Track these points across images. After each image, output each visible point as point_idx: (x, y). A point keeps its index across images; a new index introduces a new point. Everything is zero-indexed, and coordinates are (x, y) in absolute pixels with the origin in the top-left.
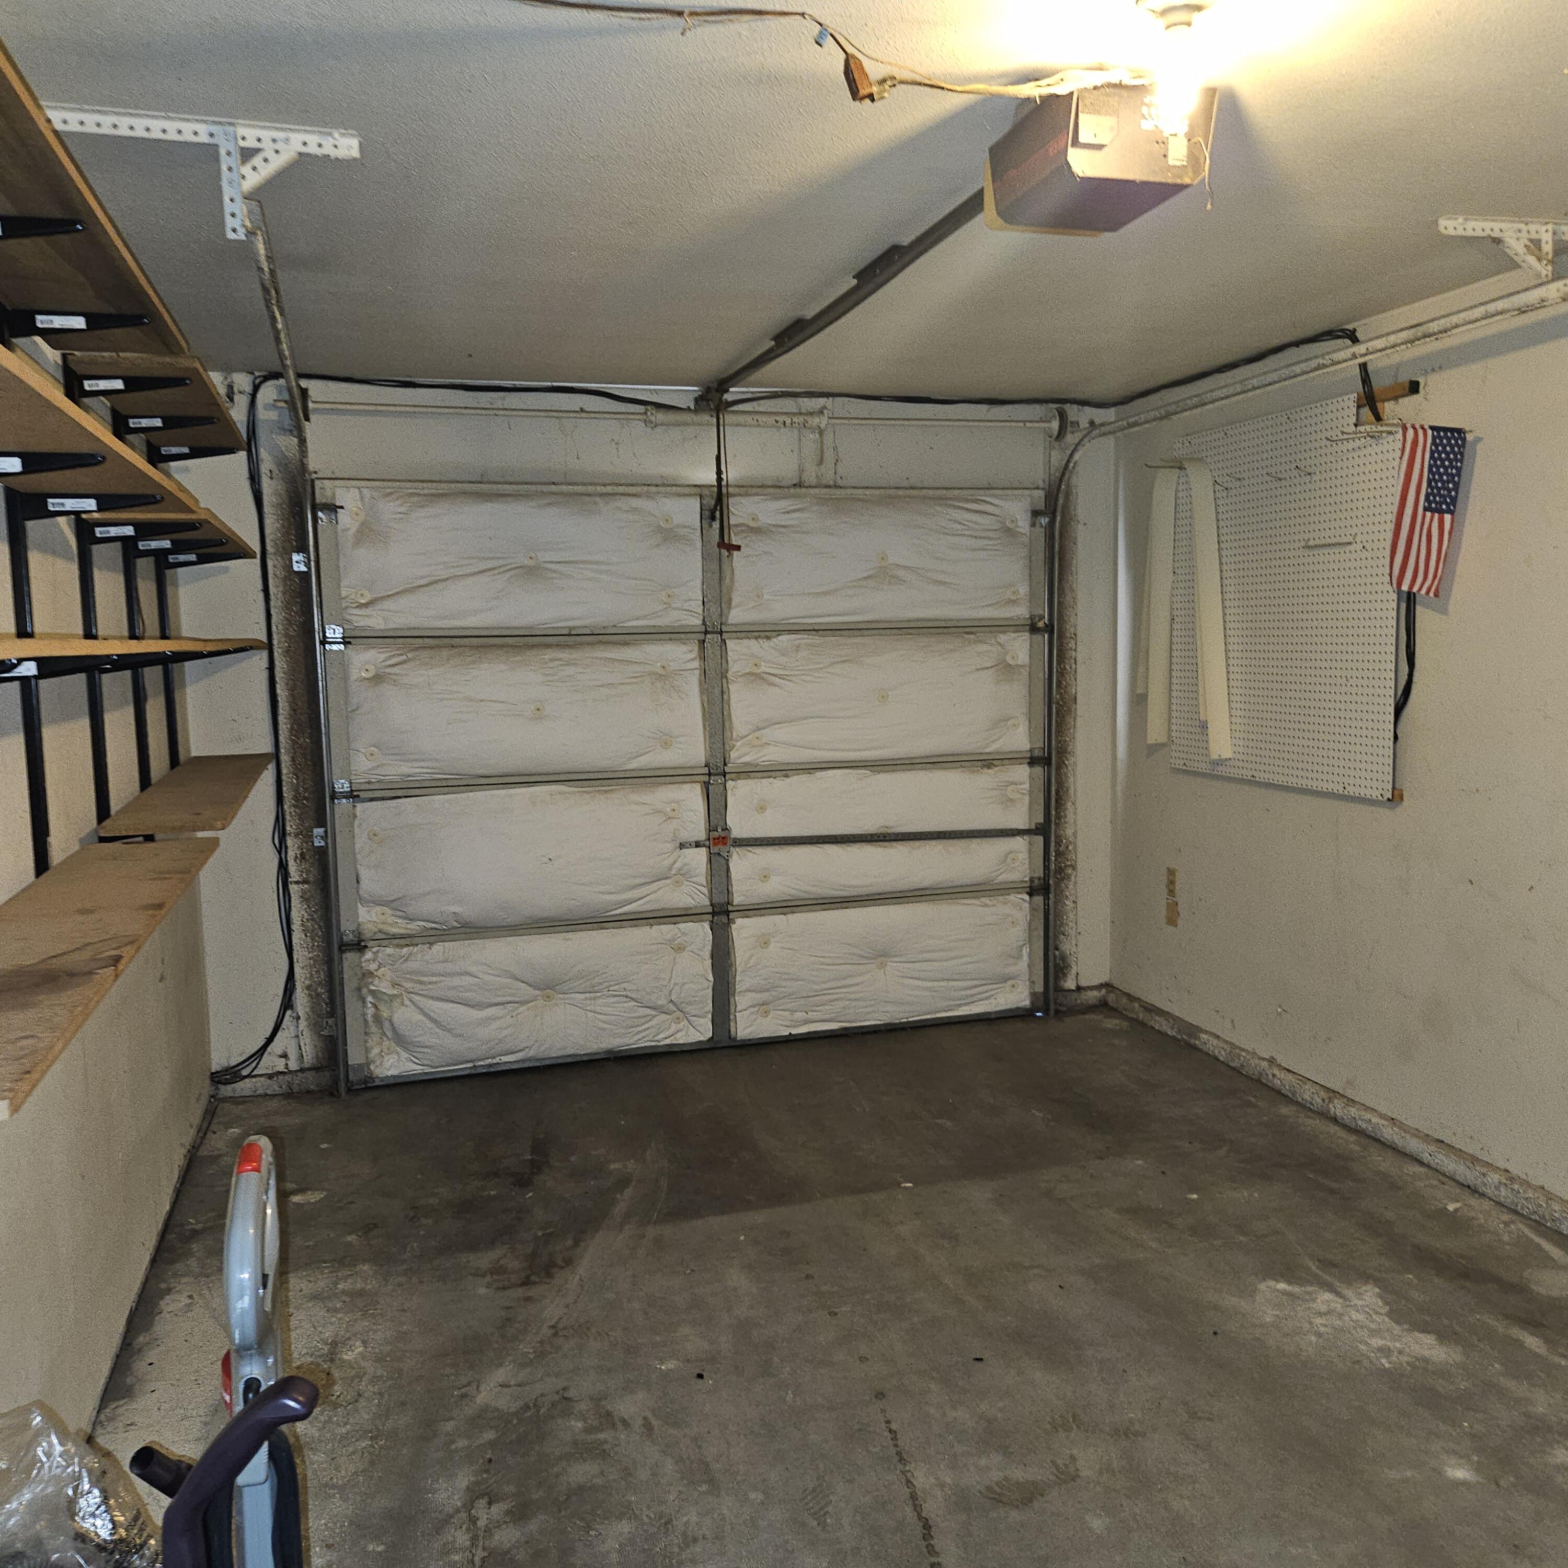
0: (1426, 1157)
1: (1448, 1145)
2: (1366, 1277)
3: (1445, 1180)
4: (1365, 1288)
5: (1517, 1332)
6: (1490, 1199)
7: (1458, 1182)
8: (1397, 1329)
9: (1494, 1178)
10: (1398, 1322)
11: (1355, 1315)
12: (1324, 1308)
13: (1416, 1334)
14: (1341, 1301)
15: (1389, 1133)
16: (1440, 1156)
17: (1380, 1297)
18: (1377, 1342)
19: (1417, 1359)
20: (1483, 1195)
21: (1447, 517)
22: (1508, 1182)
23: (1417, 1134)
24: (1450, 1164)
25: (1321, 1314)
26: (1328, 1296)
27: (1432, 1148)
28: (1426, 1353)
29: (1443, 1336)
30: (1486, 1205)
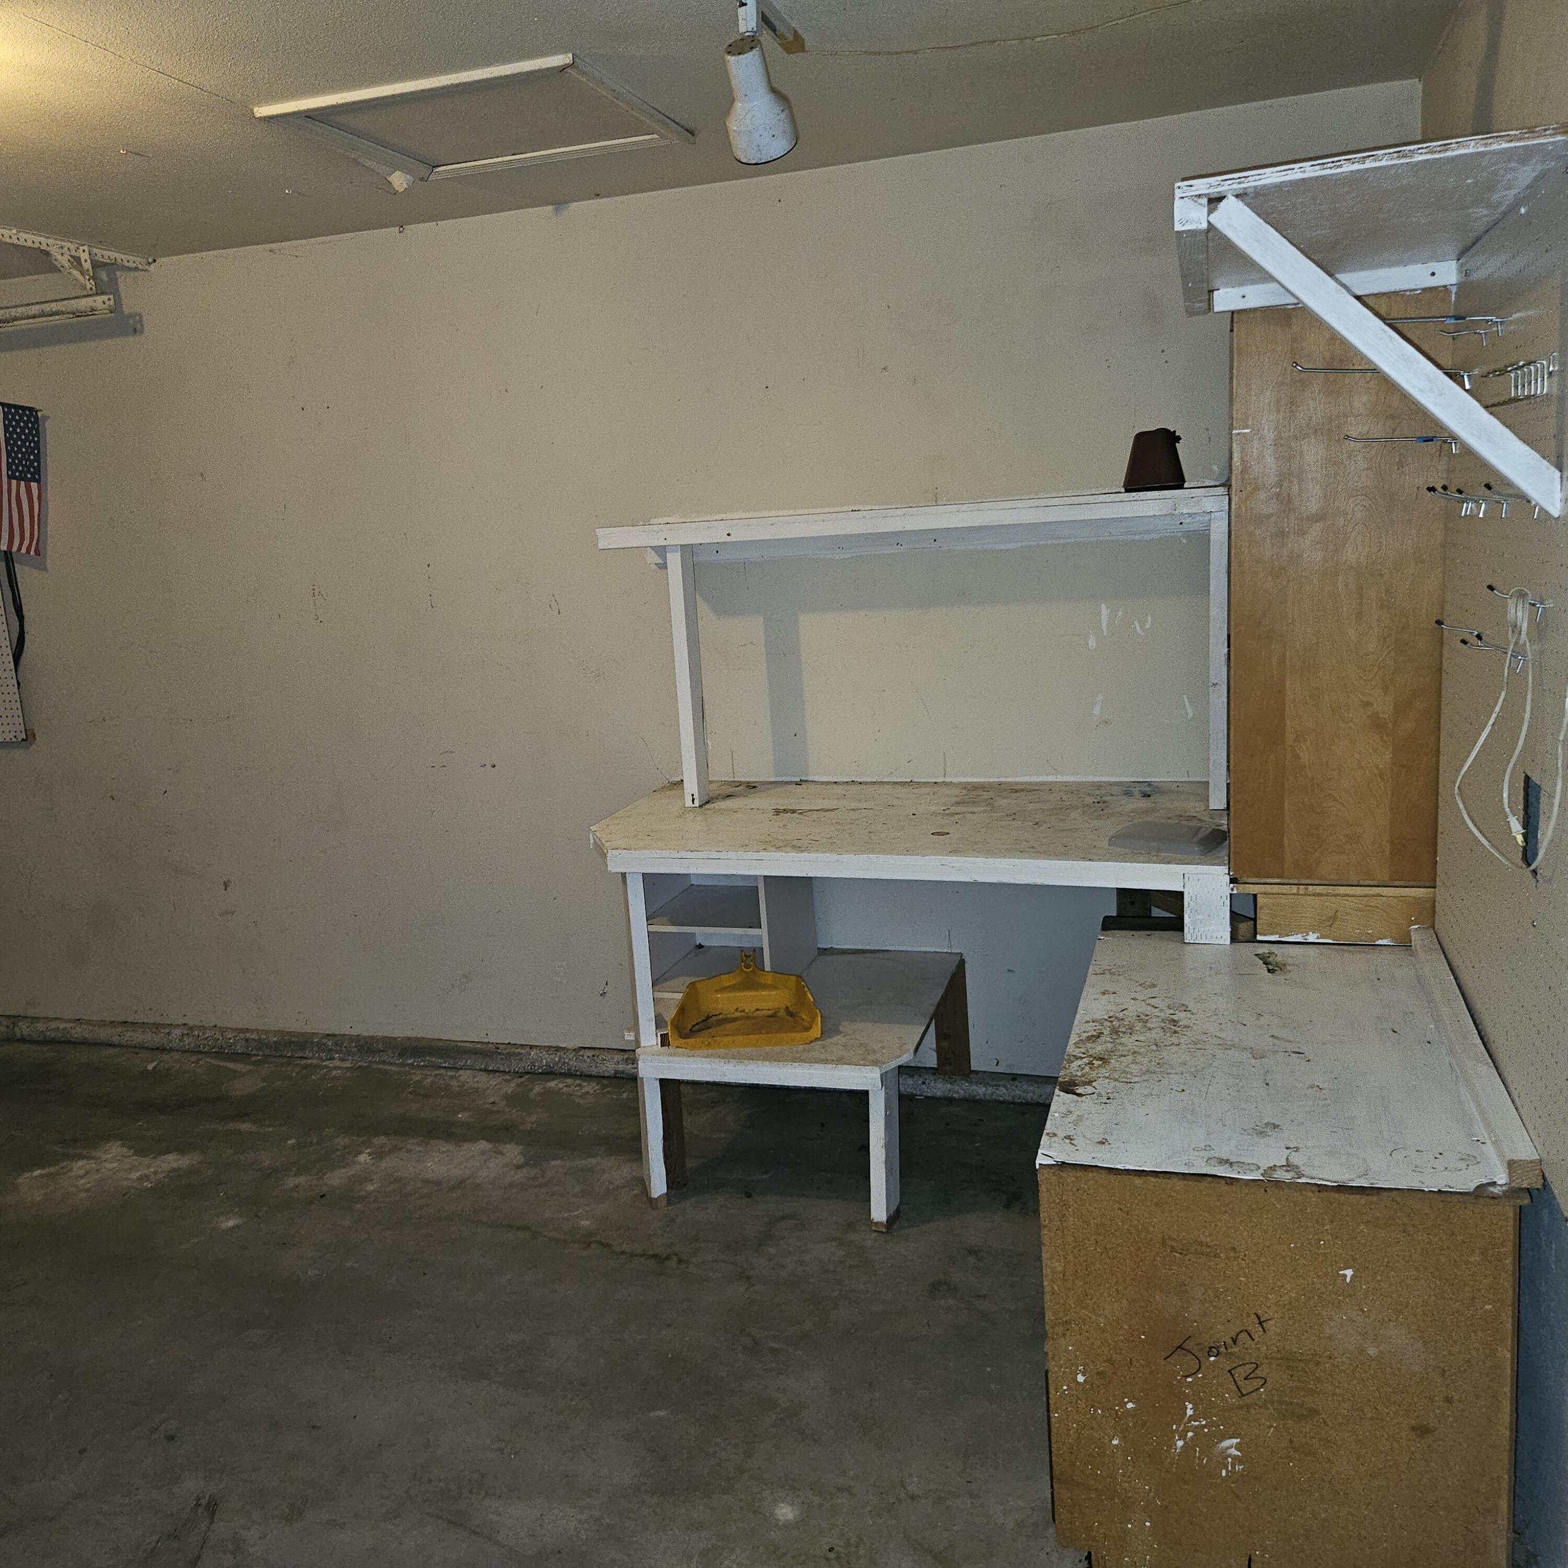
0: (116, 1039)
1: (132, 1023)
2: (106, 1138)
3: (136, 1050)
4: (109, 1145)
5: (231, 1126)
6: (177, 1051)
7: (147, 1048)
8: (146, 1161)
9: (177, 1032)
10: (144, 1156)
11: (109, 1166)
12: (82, 1172)
13: (162, 1157)
14: (92, 1161)
15: (79, 1032)
16: (129, 1034)
17: (123, 1146)
18: (135, 1175)
19: (170, 1172)
20: (171, 1050)
21: (34, 485)
22: (189, 1032)
23: (102, 1024)
24: (138, 1037)
25: (82, 1177)
26: (80, 1163)
27: (119, 1030)
28: (175, 1165)
29: (182, 1150)
30: (176, 1056)
